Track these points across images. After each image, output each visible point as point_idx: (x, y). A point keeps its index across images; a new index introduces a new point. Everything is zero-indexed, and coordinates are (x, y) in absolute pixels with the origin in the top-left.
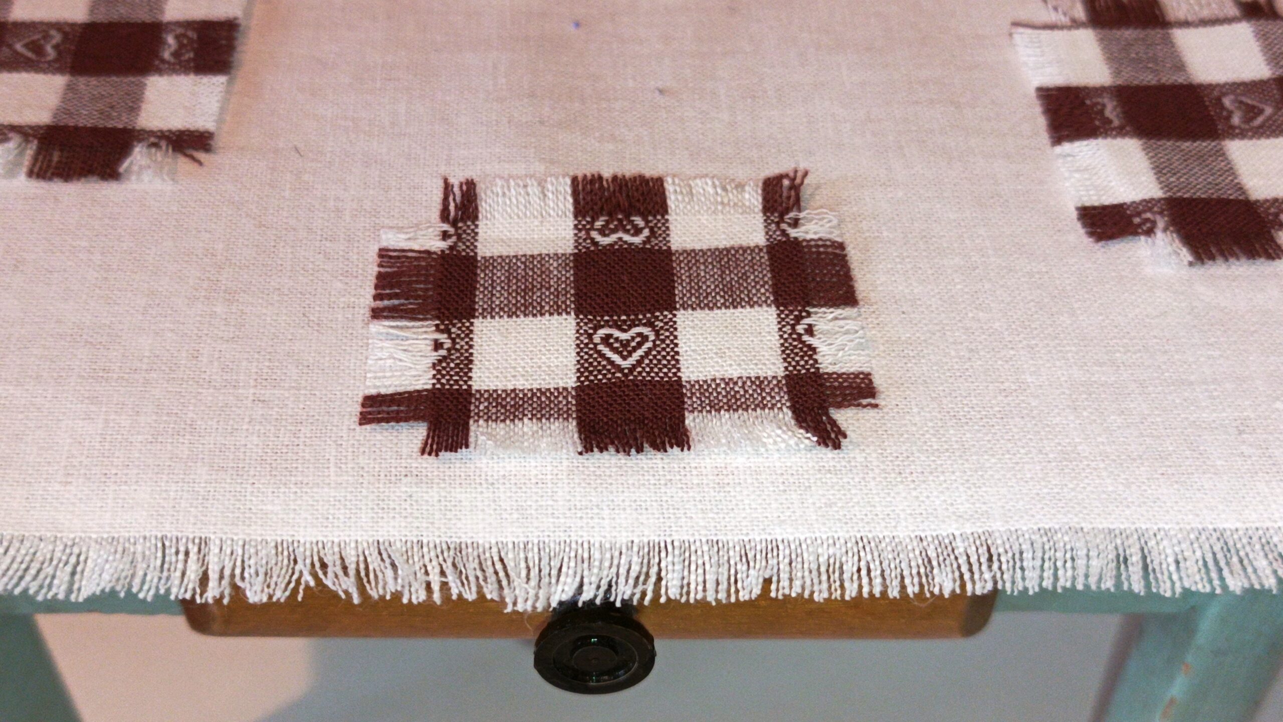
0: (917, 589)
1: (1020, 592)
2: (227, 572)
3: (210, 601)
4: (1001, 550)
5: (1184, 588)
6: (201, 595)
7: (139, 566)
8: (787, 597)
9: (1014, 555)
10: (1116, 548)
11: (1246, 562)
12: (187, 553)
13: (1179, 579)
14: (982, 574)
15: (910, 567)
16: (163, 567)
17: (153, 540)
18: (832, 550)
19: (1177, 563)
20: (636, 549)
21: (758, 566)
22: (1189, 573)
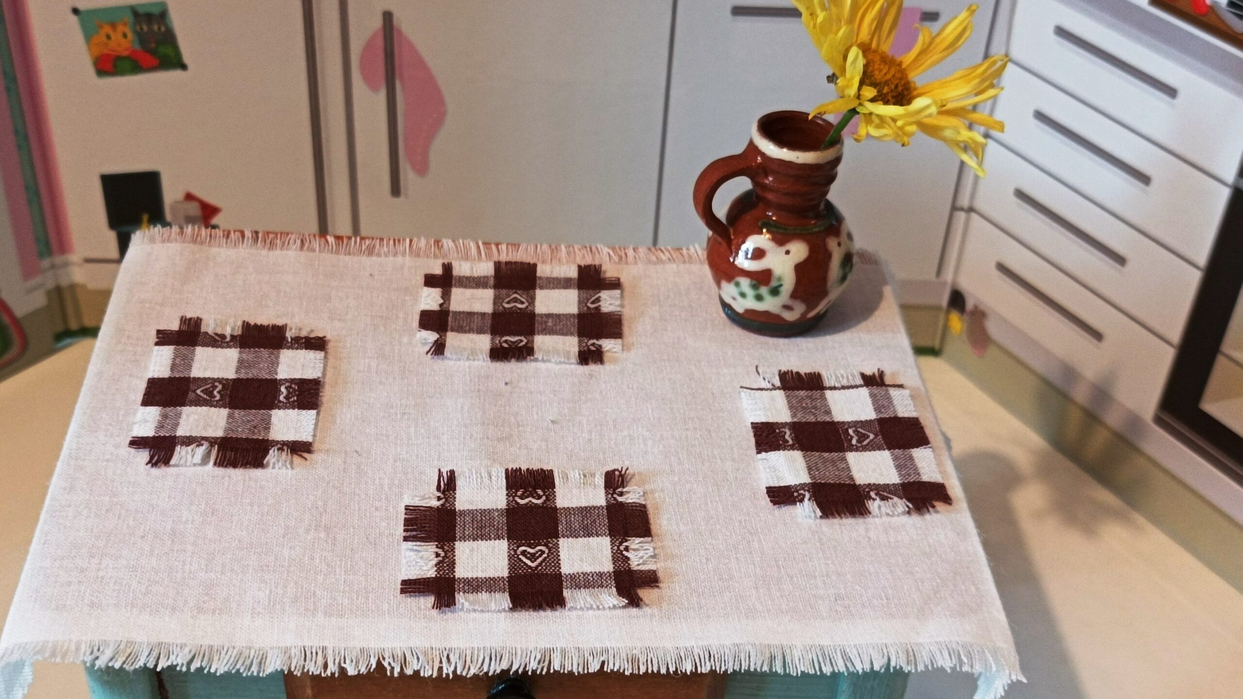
0: (674, 669)
1: (723, 672)
2: (337, 662)
3: (329, 675)
4: (715, 653)
5: (801, 671)
6: (325, 672)
7: (293, 660)
8: (612, 671)
9: (721, 656)
10: (771, 652)
11: (833, 660)
12: (317, 653)
13: (800, 667)
14: (705, 663)
15: (671, 660)
16: (305, 660)
17: (299, 648)
18: (634, 652)
19: (799, 660)
20: (538, 650)
21: (598, 658)
22: (805, 664)
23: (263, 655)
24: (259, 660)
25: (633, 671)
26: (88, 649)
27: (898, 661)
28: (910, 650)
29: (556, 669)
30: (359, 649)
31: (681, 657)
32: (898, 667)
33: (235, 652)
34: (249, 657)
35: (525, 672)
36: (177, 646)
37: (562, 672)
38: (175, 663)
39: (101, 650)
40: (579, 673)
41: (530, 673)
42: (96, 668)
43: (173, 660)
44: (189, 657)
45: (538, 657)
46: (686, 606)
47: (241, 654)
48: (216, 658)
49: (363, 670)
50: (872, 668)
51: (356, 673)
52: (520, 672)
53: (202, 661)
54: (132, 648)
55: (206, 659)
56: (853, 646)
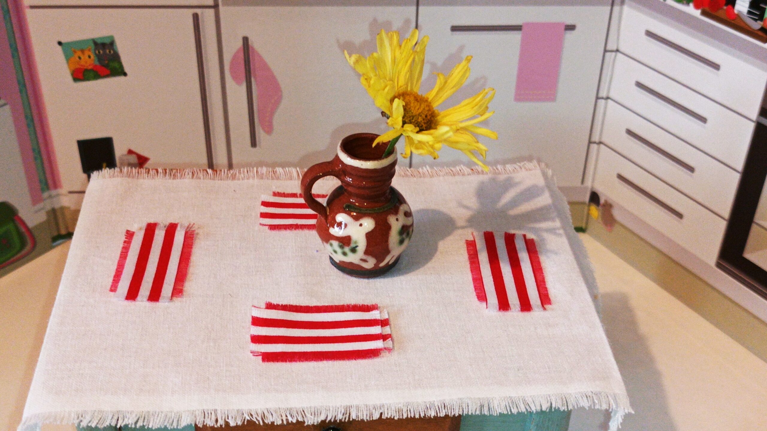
0: (424, 415)
1: (453, 415)
2: (223, 418)
3: (219, 426)
4: (448, 404)
5: (499, 413)
6: (216, 425)
7: (197, 418)
8: (387, 418)
9: (451, 406)
10: (481, 403)
11: (518, 406)
12: (211, 413)
13: (498, 410)
14: (442, 411)
15: (422, 409)
16: (204, 418)
17: (201, 411)
18: (399, 405)
19: (498, 406)
20: (343, 407)
21: (378, 410)
22: (501, 408)
23: (179, 415)
24: (177, 419)
25: (399, 417)
26: (76, 416)
27: (557, 404)
28: (564, 397)
29: (354, 418)
30: (236, 411)
31: (427, 408)
32: (557, 408)
33: (163, 415)
34: (171, 417)
35: (335, 421)
36: (128, 413)
37: (357, 420)
38: (127, 423)
39: (83, 416)
40: (367, 420)
41: (338, 421)
42: (81, 427)
43: (126, 422)
44: (135, 420)
45: (343, 411)
46: (429, 377)
47: (166, 416)
48: (152, 419)
49: (240, 423)
50: (541, 409)
51: (235, 425)
52: (332, 420)
53: (144, 422)
54: (102, 414)
55: (146, 420)
56: (529, 397)
